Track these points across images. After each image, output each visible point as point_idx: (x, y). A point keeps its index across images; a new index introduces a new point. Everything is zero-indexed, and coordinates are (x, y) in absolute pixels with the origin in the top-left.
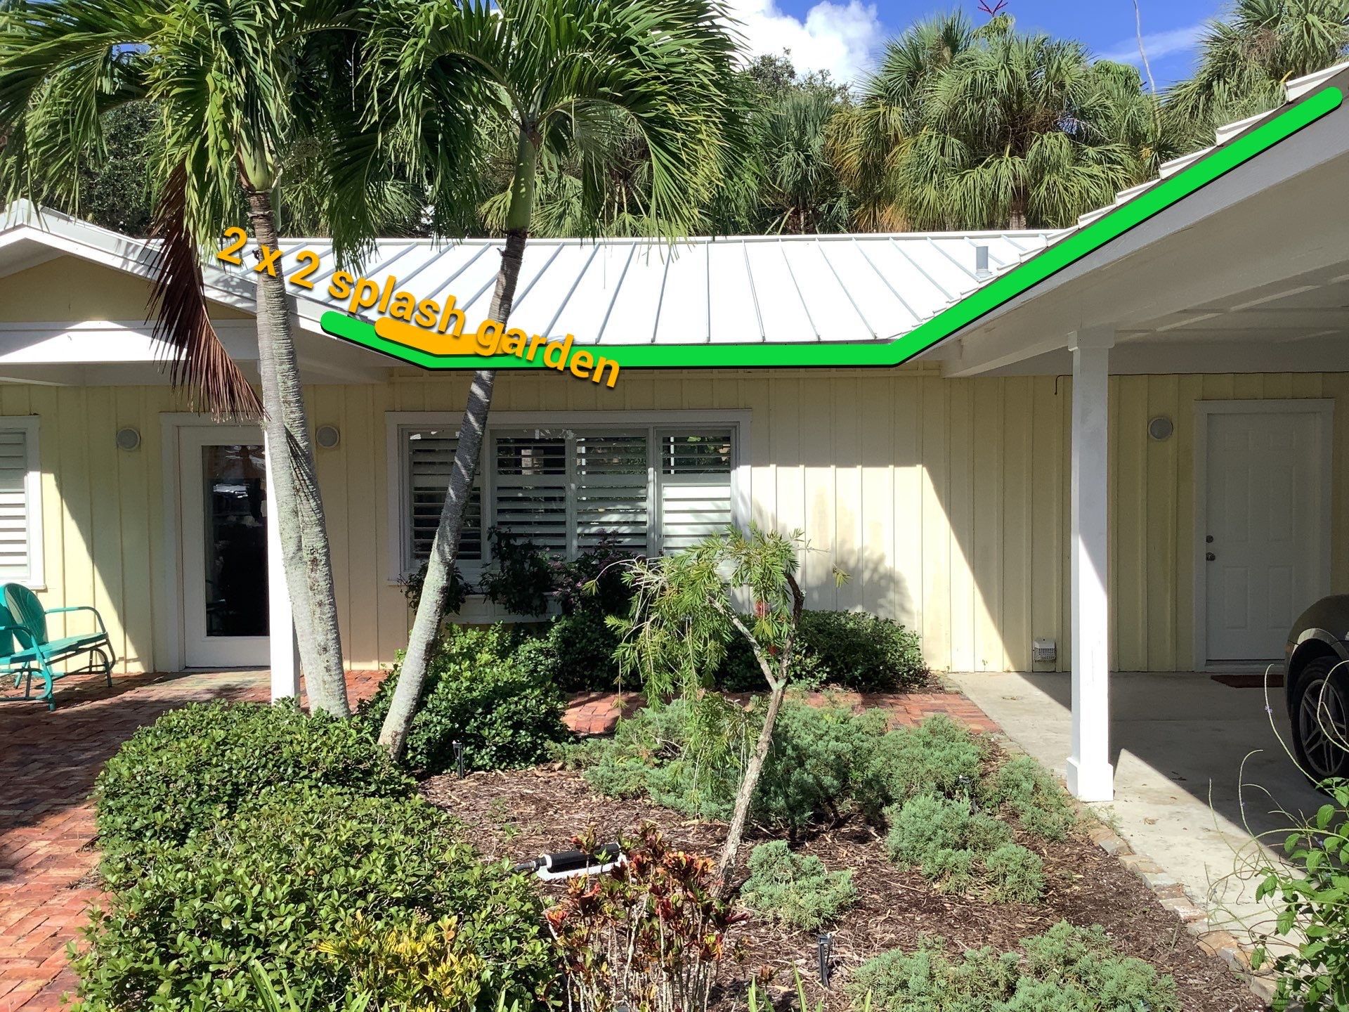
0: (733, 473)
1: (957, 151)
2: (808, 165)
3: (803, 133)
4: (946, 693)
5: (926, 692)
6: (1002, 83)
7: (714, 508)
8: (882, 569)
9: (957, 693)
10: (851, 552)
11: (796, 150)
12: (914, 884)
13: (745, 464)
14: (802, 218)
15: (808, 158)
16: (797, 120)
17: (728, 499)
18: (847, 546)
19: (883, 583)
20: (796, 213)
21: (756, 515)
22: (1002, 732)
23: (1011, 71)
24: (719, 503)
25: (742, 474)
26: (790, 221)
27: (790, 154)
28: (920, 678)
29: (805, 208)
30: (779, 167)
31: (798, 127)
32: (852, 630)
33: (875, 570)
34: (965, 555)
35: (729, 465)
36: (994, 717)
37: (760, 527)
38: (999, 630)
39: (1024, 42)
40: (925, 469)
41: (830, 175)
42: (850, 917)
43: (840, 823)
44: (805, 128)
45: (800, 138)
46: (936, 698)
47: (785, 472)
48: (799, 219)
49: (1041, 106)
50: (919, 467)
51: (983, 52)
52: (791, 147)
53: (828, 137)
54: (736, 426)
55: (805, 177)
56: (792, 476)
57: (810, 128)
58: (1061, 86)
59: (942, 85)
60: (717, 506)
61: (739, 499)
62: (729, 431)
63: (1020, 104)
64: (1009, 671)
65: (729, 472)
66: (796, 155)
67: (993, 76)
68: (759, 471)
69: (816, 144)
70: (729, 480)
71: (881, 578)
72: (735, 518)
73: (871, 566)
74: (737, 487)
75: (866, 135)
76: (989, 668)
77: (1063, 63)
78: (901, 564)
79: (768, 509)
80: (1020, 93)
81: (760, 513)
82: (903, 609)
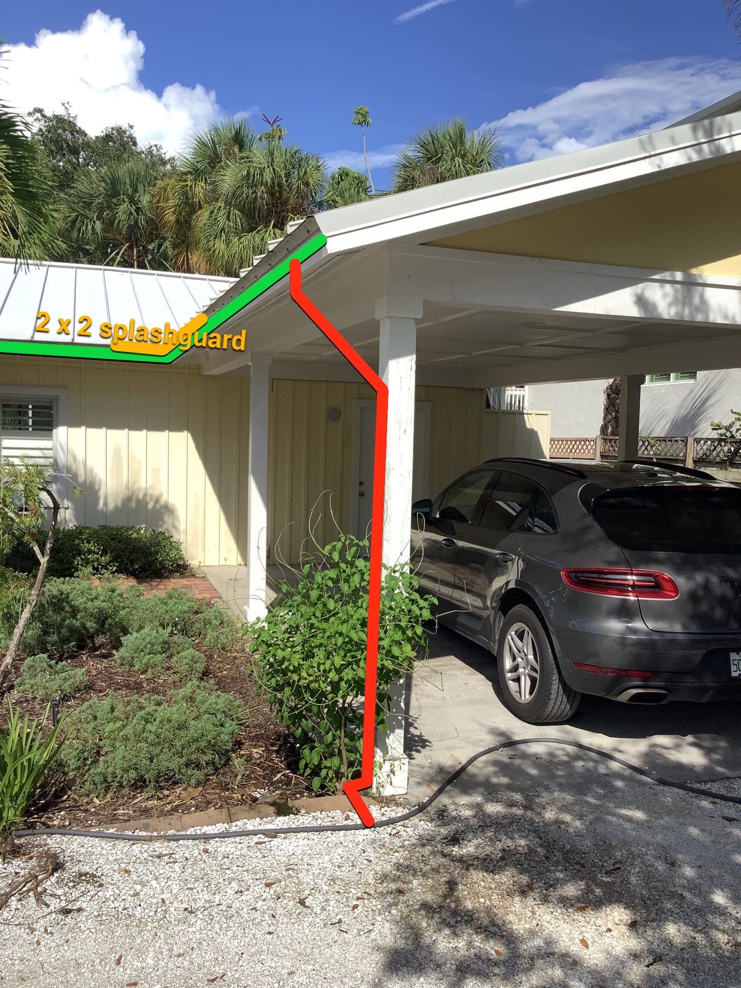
0: (54, 431)
1: (238, 220)
2: (138, 214)
3: (135, 190)
4: (196, 578)
5: (183, 578)
6: (268, 176)
7: (41, 455)
8: (162, 501)
9: (203, 577)
10: (140, 489)
11: (130, 203)
12: (129, 677)
13: (63, 425)
14: (135, 252)
15: (138, 210)
16: (131, 181)
17: (51, 449)
18: (136, 486)
19: (163, 510)
20: (130, 248)
21: (71, 459)
22: (220, 598)
23: (274, 170)
24: (46, 451)
25: (61, 432)
26: (126, 253)
27: (125, 205)
28: (181, 569)
29: (138, 247)
30: (117, 213)
31: (132, 185)
32: (135, 539)
33: (157, 501)
34: (215, 491)
35: (52, 425)
36: (220, 591)
37: (74, 468)
38: (235, 538)
39: (284, 150)
40: (189, 434)
41: (155, 224)
42: (82, 694)
43: (96, 649)
44: (137, 187)
45: (132, 195)
46: (188, 581)
47: (92, 432)
48: (133, 252)
49: (294, 196)
50: (185, 432)
51: (258, 154)
52: (126, 199)
53: (153, 196)
54: (56, 399)
55: (136, 222)
56: (97, 435)
57: (140, 188)
58: (307, 184)
59: (229, 172)
60: (44, 454)
61: (59, 449)
62: (52, 402)
63: (280, 193)
64: (240, 565)
65: (52, 430)
66: (129, 207)
67: (262, 171)
68: (73, 431)
69: (145, 200)
70: (51, 436)
71: (161, 507)
72: (56, 461)
73: (154, 499)
74: (57, 439)
75: (180, 199)
76: (228, 563)
77: (308, 169)
78: (174, 497)
79: (80, 456)
80: (280, 185)
81: (75, 459)
82: (175, 527)
